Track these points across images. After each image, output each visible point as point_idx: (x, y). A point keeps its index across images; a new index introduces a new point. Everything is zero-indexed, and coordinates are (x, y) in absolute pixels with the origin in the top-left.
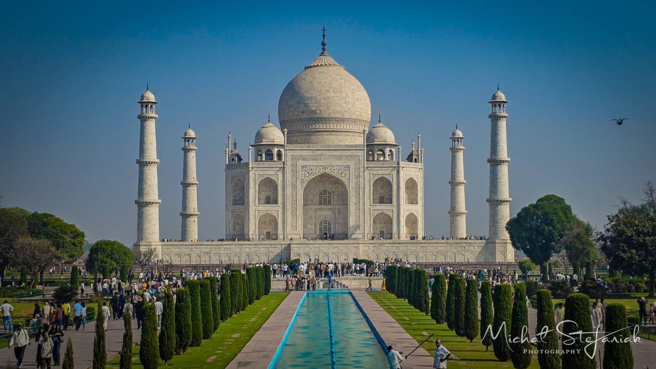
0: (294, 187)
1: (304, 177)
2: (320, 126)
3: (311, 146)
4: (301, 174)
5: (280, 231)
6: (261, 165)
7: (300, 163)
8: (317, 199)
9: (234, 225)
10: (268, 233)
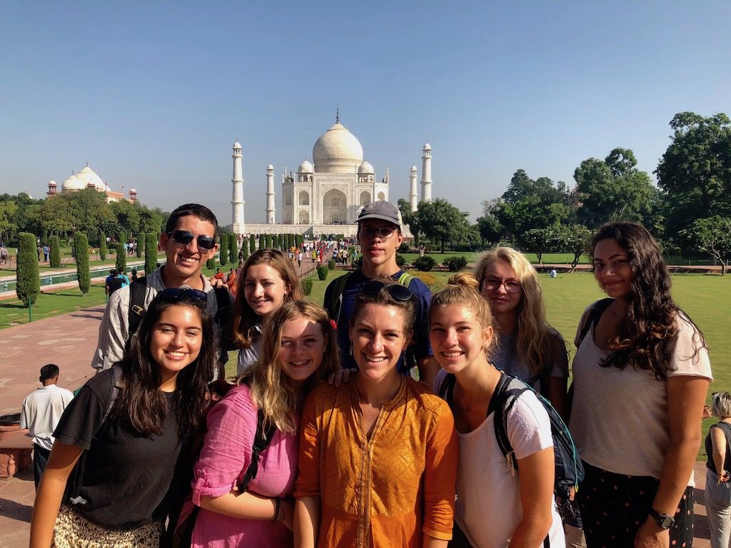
0: (318, 196)
1: (323, 191)
2: (333, 163)
3: (328, 174)
4: (321, 189)
5: (310, 219)
6: (300, 183)
7: (321, 183)
8: (331, 203)
9: (287, 215)
10: (304, 221)
